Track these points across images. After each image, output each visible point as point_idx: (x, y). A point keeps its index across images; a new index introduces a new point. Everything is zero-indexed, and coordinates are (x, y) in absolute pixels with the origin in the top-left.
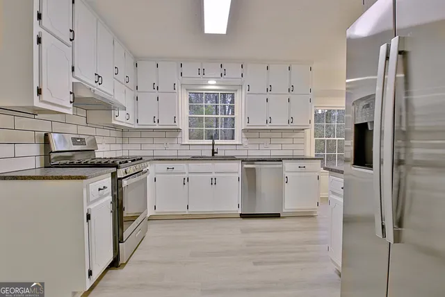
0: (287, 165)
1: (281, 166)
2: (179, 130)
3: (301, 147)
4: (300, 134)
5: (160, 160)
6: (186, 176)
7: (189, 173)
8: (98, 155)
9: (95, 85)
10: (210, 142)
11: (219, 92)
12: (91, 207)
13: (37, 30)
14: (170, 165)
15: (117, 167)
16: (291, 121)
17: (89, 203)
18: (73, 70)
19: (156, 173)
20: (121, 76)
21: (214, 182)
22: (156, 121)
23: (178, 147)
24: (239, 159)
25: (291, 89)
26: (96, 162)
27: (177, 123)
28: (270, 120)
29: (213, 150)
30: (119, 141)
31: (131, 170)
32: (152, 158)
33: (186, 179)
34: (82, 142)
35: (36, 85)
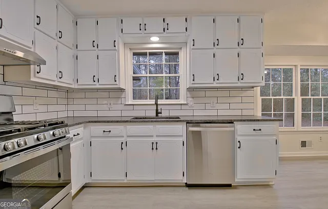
0: (240, 127)
1: (233, 129)
3: (251, 106)
4: (249, 93)
5: (95, 122)
6: (123, 140)
7: (128, 136)
10: (153, 102)
11: (163, 51)
14: (107, 127)
16: (241, 77)
19: (92, 137)
21: (155, 146)
22: (96, 80)
23: (122, 107)
24: (183, 121)
25: (241, 43)
27: (117, 82)
28: (217, 77)
29: (157, 110)
33: (124, 144)
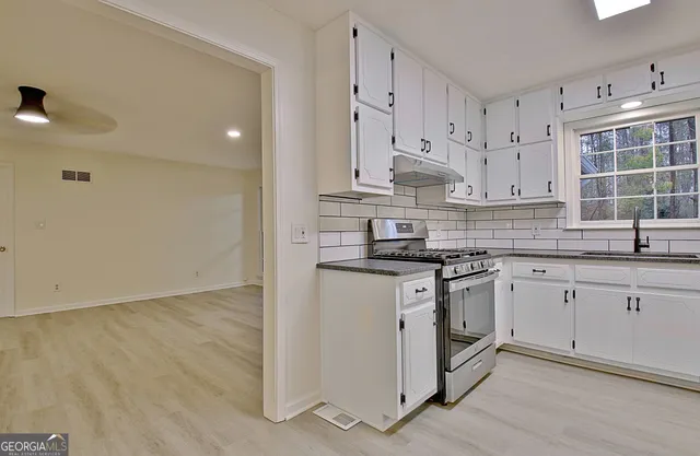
2: (559, 205)
5: (520, 255)
6: (570, 287)
7: (577, 282)
8: (430, 245)
9: (421, 153)
10: (629, 224)
12: (406, 312)
13: (354, 105)
14: (539, 264)
15: (443, 263)
17: (403, 307)
18: (393, 141)
19: (514, 277)
20: (460, 134)
21: (633, 305)
22: (516, 192)
23: (558, 234)
26: (426, 254)
27: (553, 193)
29: (637, 241)
30: (461, 225)
31: (463, 268)
32: (511, 252)
33: (571, 292)
34: (409, 228)
35: (354, 167)
